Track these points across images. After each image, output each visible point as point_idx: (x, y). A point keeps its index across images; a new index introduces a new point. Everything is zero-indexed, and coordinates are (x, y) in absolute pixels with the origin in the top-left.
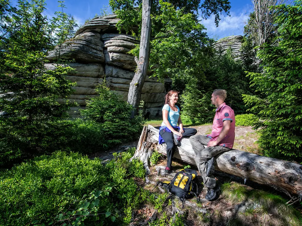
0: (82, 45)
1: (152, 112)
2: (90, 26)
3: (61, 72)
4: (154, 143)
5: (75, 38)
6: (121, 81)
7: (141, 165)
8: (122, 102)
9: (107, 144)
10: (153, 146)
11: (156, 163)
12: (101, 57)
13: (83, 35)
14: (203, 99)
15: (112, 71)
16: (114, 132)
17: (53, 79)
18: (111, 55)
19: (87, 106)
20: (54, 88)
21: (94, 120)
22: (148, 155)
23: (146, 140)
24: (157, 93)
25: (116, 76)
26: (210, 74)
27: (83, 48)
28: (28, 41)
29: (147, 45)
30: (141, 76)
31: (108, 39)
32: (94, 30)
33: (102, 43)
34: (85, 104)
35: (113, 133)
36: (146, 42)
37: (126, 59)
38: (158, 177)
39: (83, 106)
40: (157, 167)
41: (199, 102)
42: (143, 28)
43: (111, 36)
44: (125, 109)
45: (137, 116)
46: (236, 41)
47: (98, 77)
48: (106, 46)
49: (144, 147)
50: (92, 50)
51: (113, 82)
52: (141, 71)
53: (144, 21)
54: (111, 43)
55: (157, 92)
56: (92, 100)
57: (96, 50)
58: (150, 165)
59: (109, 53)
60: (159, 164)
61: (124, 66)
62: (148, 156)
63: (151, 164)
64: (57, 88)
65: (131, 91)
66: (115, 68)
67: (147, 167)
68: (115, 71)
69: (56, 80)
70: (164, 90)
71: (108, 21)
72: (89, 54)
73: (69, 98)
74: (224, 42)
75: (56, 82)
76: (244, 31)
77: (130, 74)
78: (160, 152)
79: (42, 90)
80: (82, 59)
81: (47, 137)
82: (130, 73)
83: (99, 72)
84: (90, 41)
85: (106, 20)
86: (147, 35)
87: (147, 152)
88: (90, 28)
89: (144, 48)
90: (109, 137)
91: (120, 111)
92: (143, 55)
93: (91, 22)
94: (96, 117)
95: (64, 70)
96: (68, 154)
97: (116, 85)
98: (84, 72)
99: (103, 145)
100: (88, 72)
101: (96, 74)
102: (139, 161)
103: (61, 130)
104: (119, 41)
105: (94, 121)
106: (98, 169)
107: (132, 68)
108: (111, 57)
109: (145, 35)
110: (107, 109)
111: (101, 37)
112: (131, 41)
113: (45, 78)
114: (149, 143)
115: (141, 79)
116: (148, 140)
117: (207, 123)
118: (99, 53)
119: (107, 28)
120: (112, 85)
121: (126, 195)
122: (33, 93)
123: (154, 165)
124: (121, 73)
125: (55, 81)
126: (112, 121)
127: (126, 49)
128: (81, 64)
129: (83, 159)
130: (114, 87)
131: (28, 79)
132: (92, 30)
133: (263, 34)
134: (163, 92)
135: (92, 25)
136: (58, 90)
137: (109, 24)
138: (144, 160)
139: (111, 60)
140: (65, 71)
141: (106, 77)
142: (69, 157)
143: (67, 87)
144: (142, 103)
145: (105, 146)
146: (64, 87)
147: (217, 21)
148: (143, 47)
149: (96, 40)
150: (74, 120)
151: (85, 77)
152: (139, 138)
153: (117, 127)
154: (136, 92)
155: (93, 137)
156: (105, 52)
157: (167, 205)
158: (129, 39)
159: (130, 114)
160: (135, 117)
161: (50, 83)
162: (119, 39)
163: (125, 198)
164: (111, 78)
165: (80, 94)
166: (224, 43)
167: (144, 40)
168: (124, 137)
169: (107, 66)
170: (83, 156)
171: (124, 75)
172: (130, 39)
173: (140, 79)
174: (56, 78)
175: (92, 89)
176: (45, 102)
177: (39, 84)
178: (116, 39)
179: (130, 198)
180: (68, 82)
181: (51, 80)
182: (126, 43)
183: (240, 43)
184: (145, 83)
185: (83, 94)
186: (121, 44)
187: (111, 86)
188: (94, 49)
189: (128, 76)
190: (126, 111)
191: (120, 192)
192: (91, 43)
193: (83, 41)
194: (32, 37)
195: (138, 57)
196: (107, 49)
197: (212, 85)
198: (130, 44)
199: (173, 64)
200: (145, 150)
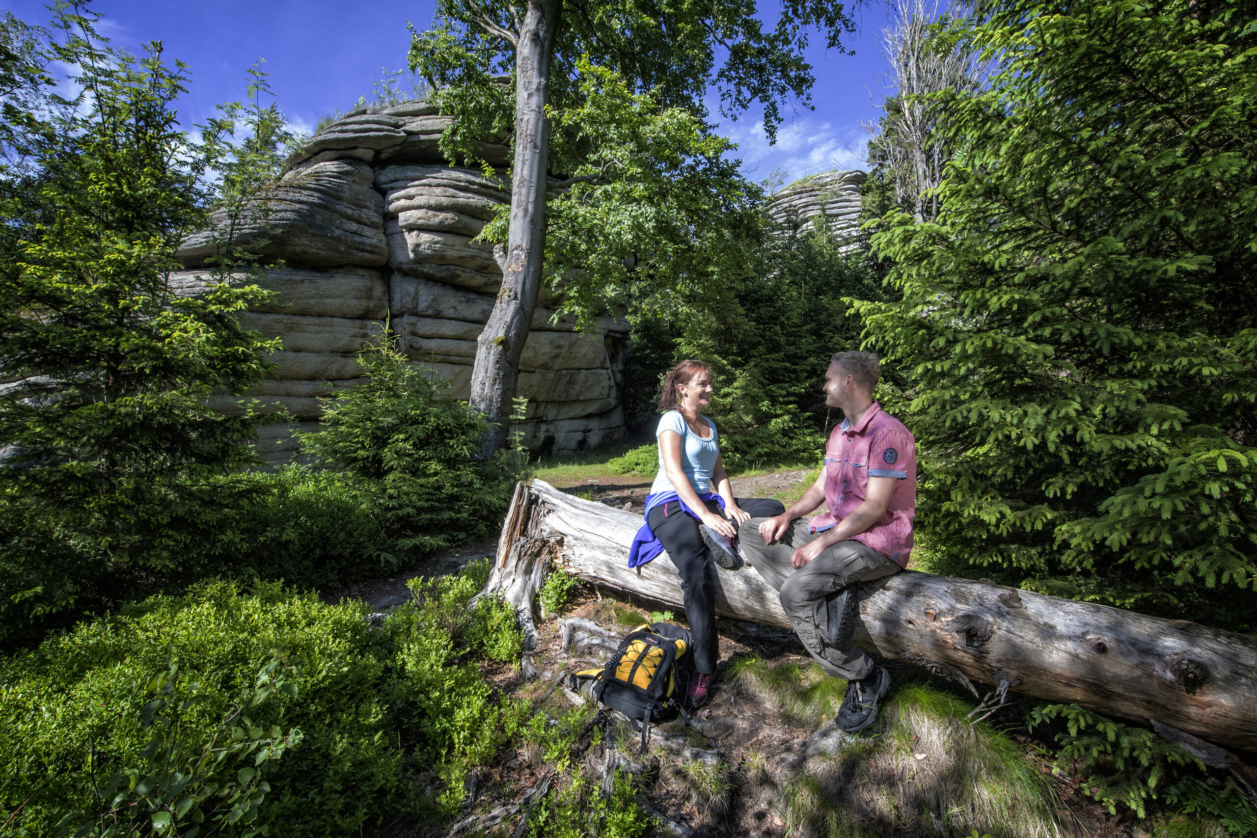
0: (304, 207)
1: (560, 437)
2: (337, 141)
3: (227, 303)
4: (553, 540)
5: (282, 183)
6: (448, 328)
7: (507, 618)
8: (449, 403)
9: (394, 553)
10: (550, 552)
11: (562, 609)
12: (374, 246)
13: (309, 171)
14: (736, 384)
15: (417, 293)
16: (420, 510)
17: (197, 331)
18: (411, 239)
19: (325, 421)
20: (201, 359)
21: (352, 470)
22: (532, 581)
23: (524, 532)
24: (578, 369)
25: (429, 312)
26: (756, 302)
27: (311, 215)
28: (107, 198)
29: (535, 208)
30: (517, 312)
31: (400, 184)
32: (350, 152)
33: (378, 196)
34: (315, 414)
35: (418, 514)
36: (532, 198)
37: (463, 254)
38: (565, 655)
39: (310, 420)
40: (563, 625)
41: (725, 396)
42: (519, 150)
43: (410, 174)
44: (459, 425)
45: (503, 450)
46: (846, 190)
47: (365, 316)
48: (392, 207)
49: (519, 556)
50: (342, 223)
51: (420, 332)
52: (516, 294)
53: (524, 124)
54: (410, 198)
55: (577, 365)
56: (342, 397)
57: (359, 222)
58: (539, 618)
59: (406, 234)
60: (570, 611)
61: (459, 276)
62: (533, 588)
63: (543, 614)
64: (211, 358)
65: (482, 364)
66: (426, 284)
67: (530, 626)
68: (426, 296)
69: (207, 332)
70: (605, 359)
71: (401, 123)
72: (332, 238)
73: (258, 394)
74: (806, 192)
75: (208, 338)
76: (867, 156)
77: (481, 305)
78: (573, 571)
79: (155, 369)
80: (305, 253)
81: (170, 533)
82: (480, 302)
83: (370, 298)
84: (336, 191)
85: (394, 120)
86: (535, 174)
87: (528, 571)
88: (334, 146)
89: (525, 216)
90: (404, 527)
91: (441, 433)
92: (522, 239)
93: (339, 128)
94: (355, 460)
95: (238, 298)
96: (246, 591)
97: (432, 344)
98: (312, 302)
99: (379, 556)
100: (327, 301)
101: (356, 305)
102: (501, 606)
103: (227, 506)
104: (438, 190)
105: (350, 474)
106: (354, 637)
107: (486, 284)
108: (410, 247)
109: (526, 172)
110: (394, 429)
111: (375, 177)
112: (484, 190)
113: (165, 326)
114: (536, 541)
115: (515, 321)
116: (532, 531)
117: (751, 469)
118: (368, 234)
119: (397, 148)
120: (415, 345)
121: (449, 722)
122: (126, 377)
123: (552, 615)
124: (450, 302)
125: (204, 337)
126: (415, 471)
127: (466, 219)
128: (302, 273)
129: (297, 602)
130: (422, 351)
131: (105, 330)
132: (341, 153)
133: (928, 166)
134: (598, 364)
135: (341, 135)
136: (214, 368)
137: (403, 134)
138: (518, 600)
139: (412, 255)
140: (240, 301)
141: (393, 316)
142: (249, 599)
143: (246, 358)
144: (522, 405)
145: (387, 562)
146: (235, 356)
147: (773, 127)
148: (520, 214)
149: (356, 187)
150: (277, 472)
151: (320, 315)
152: (503, 525)
153: (429, 493)
154: (499, 369)
155: (343, 529)
156: (390, 231)
157: (589, 745)
158: (473, 183)
159: (476, 442)
160: (496, 454)
161: (183, 342)
162: (438, 185)
163: (445, 731)
164: (413, 319)
165: (299, 379)
166: (804, 195)
167: (524, 191)
168: (454, 525)
169: (396, 279)
170: (300, 593)
171: (459, 308)
172: (480, 185)
173: (512, 322)
174: (209, 324)
175: (344, 360)
176: (166, 410)
177: (144, 347)
178: (430, 186)
179: (462, 728)
180: (252, 338)
181: (187, 332)
182: (463, 198)
183: (857, 197)
184: (530, 334)
185: (312, 378)
186: (445, 201)
187: (411, 347)
188: (350, 218)
189: (474, 311)
190: (463, 434)
191: (428, 711)
192: (340, 199)
193: (309, 193)
194: (120, 185)
195: (505, 250)
196: (397, 217)
197: (763, 337)
198: (476, 200)
199: (629, 271)
200: (523, 565)
